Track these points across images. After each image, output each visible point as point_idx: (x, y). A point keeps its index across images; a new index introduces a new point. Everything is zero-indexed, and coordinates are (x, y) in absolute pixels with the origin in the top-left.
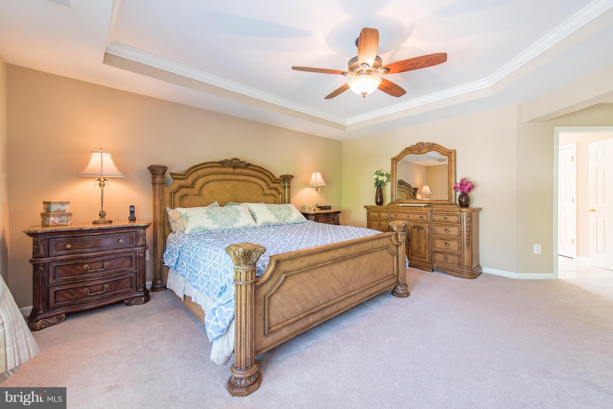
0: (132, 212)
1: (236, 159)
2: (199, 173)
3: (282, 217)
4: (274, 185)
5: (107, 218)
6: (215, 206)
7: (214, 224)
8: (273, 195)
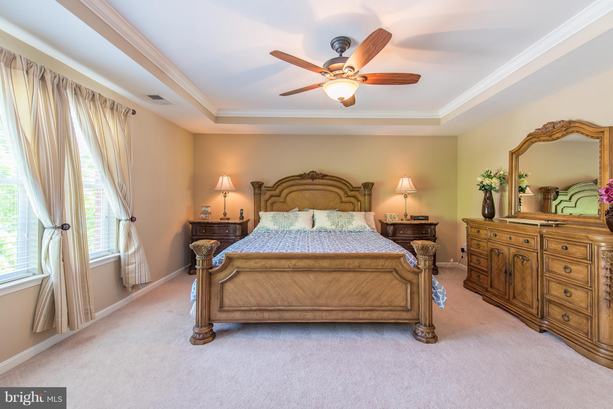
0: (242, 214)
1: (313, 172)
2: (284, 185)
3: (340, 224)
4: (350, 193)
5: (227, 216)
6: (295, 211)
7: (274, 225)
8: (352, 202)
